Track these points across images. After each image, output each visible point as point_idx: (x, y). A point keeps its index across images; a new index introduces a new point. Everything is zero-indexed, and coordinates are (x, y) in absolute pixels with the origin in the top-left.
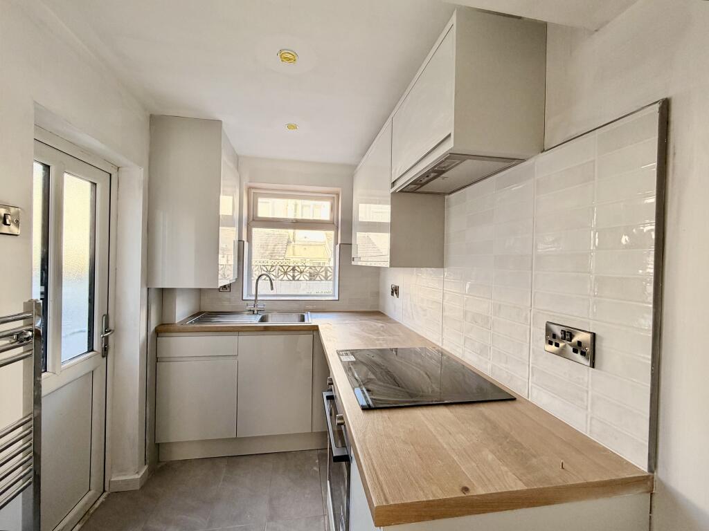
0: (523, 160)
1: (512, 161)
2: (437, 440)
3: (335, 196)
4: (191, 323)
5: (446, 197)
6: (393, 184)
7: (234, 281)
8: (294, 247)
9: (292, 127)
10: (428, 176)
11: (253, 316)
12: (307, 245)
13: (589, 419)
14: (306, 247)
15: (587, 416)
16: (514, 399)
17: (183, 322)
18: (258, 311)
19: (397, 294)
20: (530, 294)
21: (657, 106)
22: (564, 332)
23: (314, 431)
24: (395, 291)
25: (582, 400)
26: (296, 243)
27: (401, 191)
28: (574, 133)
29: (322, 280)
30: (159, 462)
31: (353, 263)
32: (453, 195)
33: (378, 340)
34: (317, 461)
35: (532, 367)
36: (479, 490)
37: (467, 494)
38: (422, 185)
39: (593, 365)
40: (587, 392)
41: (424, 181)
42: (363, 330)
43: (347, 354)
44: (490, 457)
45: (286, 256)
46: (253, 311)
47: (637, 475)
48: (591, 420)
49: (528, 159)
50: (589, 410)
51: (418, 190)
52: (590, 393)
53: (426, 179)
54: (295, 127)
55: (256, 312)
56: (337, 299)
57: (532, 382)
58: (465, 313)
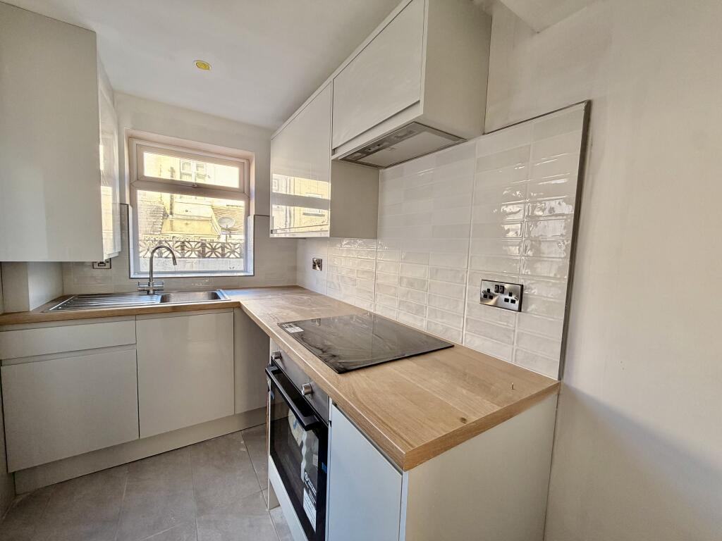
0: (465, 140)
1: (457, 139)
2: (418, 387)
3: (245, 161)
4: (57, 309)
5: (381, 171)
6: (334, 151)
7: (117, 255)
8: (172, 221)
9: (203, 65)
10: (379, 145)
11: (148, 297)
12: (188, 219)
13: (514, 351)
14: (189, 222)
15: (513, 349)
16: (453, 346)
17: (43, 309)
18: (154, 290)
19: (320, 267)
20: (467, 257)
21: (583, 105)
22: (497, 286)
23: (237, 412)
24: (318, 264)
25: (509, 337)
26: (175, 216)
27: (344, 159)
28: (512, 120)
29: (218, 257)
30: (16, 495)
31: (271, 236)
32: (388, 169)
33: (313, 311)
34: (242, 442)
35: (467, 319)
36: (473, 418)
37: (468, 423)
38: (368, 154)
39: (520, 310)
40: (514, 331)
41: (373, 150)
42: (292, 303)
43: (291, 326)
44: (464, 392)
45: (163, 231)
46: (148, 291)
47: (553, 384)
48: (516, 351)
49: (470, 139)
50: (515, 344)
51: (360, 160)
52: (516, 331)
53: (377, 147)
54: (206, 66)
55: (151, 292)
56: (252, 274)
57: (466, 330)
58: (401, 279)
